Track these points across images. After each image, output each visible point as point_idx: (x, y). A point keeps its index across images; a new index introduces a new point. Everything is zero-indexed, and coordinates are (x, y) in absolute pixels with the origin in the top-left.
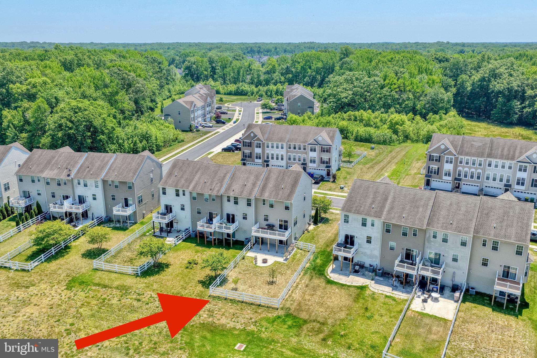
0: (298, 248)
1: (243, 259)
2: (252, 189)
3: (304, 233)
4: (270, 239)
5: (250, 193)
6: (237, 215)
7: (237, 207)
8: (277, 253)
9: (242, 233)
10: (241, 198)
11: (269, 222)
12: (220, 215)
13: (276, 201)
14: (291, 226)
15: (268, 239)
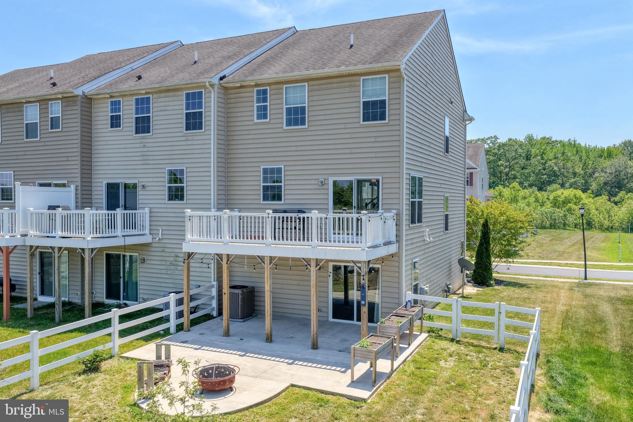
0: (437, 335)
1: (92, 369)
6: (148, 184)
7: (147, 145)
8: (315, 346)
9: (164, 272)
10: (163, 100)
11: (287, 202)
12: (73, 187)
13: (316, 87)
14: (397, 207)
15: (267, 261)
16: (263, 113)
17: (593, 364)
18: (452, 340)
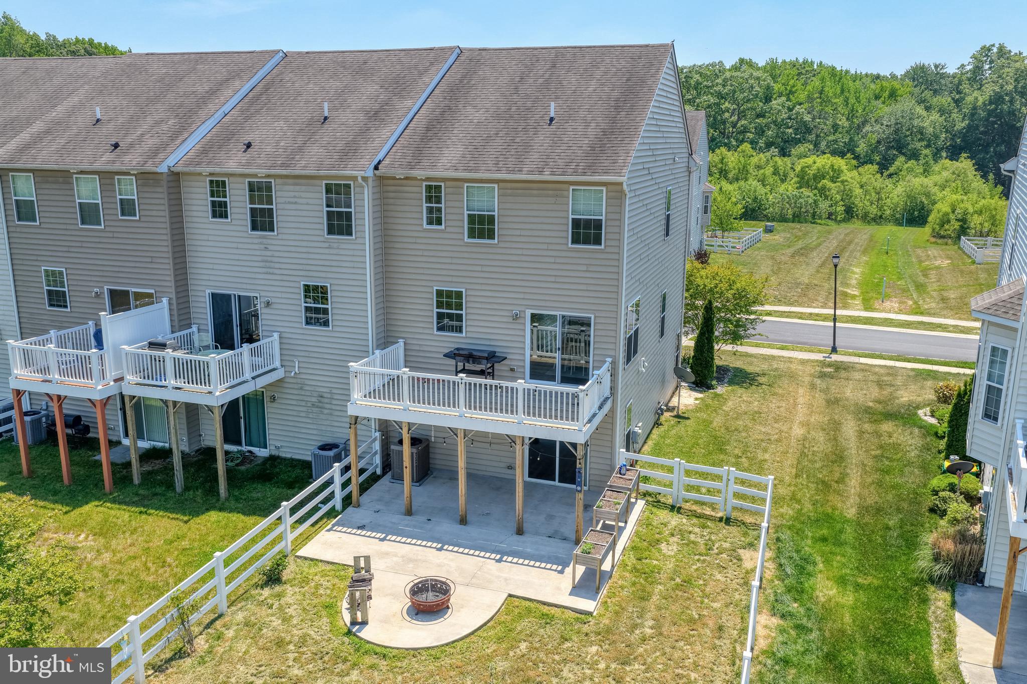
0: (655, 501)
1: (273, 578)
2: (364, 132)
3: (657, 424)
4: (474, 438)
5: (349, 152)
6: (274, 300)
7: (270, 247)
8: (520, 532)
9: (303, 414)
10: (291, 188)
11: (469, 335)
12: (165, 300)
13: (509, 191)
14: (612, 353)
15: (461, 435)
16: (435, 218)
17: (824, 539)
18: (672, 508)
